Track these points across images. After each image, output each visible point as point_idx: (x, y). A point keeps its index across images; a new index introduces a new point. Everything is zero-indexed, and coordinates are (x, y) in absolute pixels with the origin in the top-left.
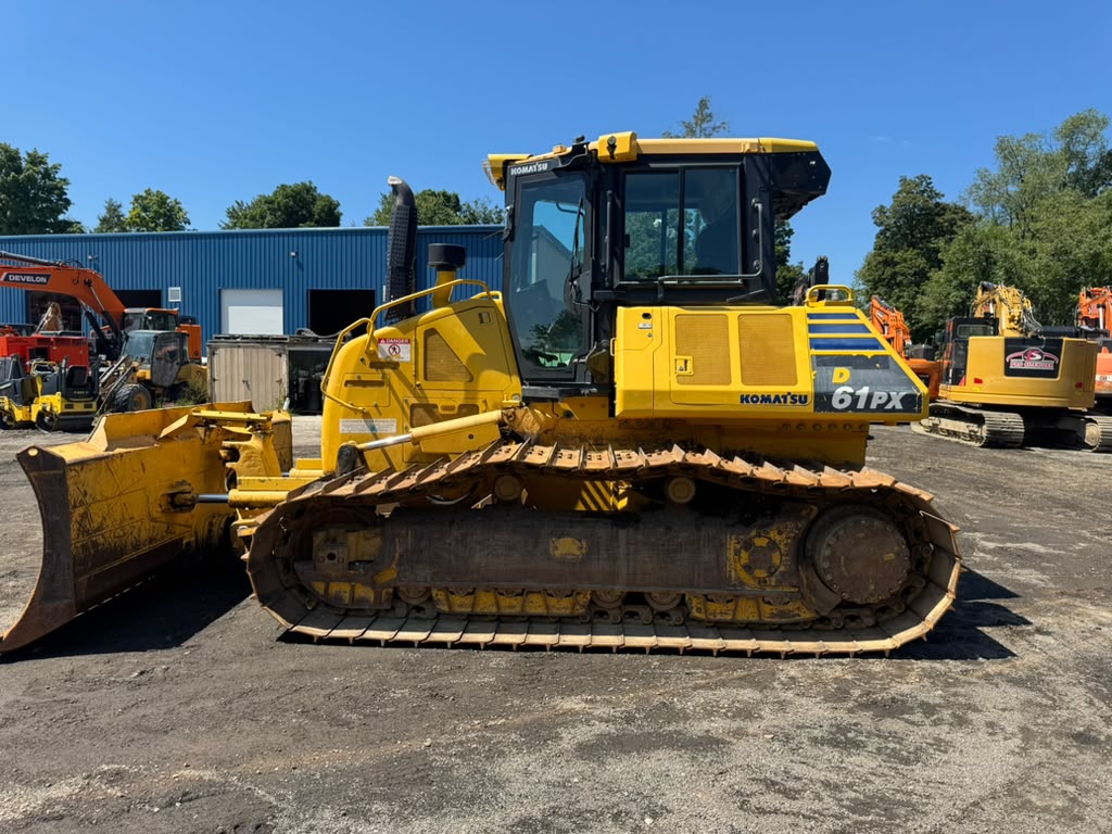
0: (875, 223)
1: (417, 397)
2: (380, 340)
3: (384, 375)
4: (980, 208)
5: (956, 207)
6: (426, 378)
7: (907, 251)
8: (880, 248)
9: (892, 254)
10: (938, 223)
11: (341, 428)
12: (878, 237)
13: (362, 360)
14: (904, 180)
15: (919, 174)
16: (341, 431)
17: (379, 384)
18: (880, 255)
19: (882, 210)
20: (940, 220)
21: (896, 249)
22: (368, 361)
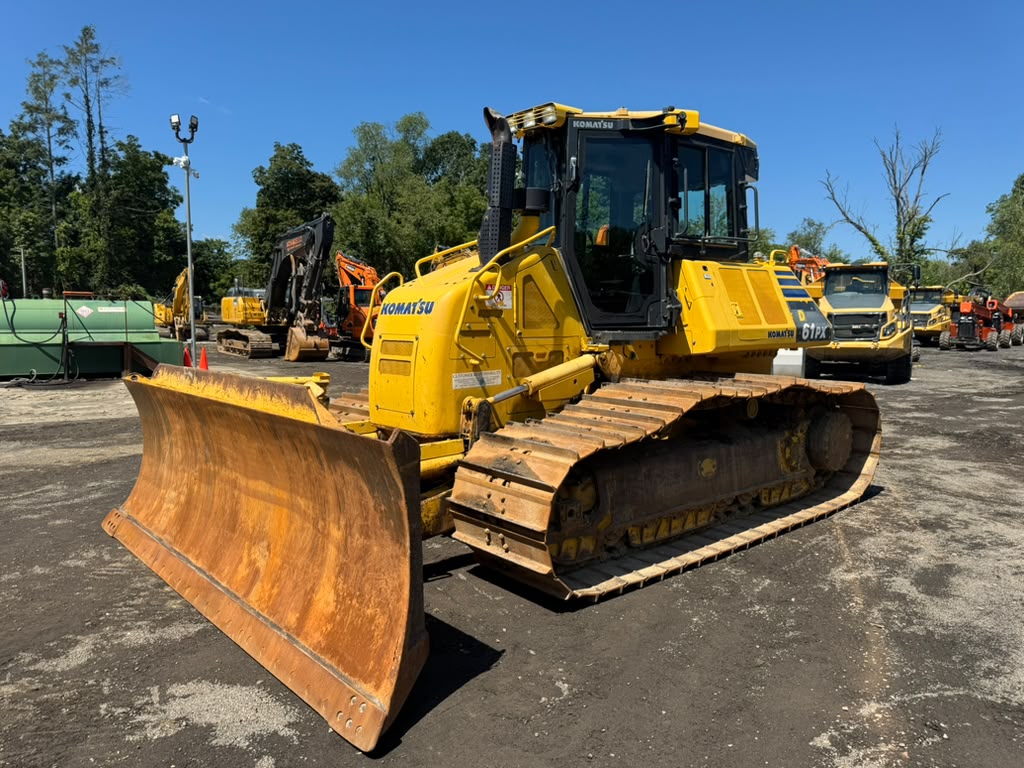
0: (256, 182)
1: (518, 346)
2: (487, 286)
3: (491, 323)
4: (342, 179)
5: (323, 176)
6: (524, 327)
7: (287, 210)
8: (262, 206)
9: (274, 212)
10: (311, 188)
11: (454, 383)
12: (259, 195)
13: (472, 308)
14: (278, 146)
15: (291, 143)
16: (454, 388)
17: (485, 333)
18: (262, 211)
19: (261, 170)
20: (311, 185)
21: (277, 207)
22: (477, 310)
